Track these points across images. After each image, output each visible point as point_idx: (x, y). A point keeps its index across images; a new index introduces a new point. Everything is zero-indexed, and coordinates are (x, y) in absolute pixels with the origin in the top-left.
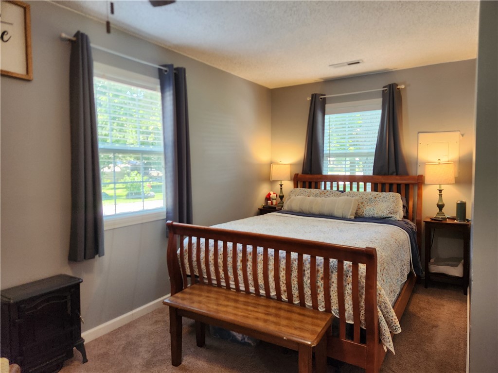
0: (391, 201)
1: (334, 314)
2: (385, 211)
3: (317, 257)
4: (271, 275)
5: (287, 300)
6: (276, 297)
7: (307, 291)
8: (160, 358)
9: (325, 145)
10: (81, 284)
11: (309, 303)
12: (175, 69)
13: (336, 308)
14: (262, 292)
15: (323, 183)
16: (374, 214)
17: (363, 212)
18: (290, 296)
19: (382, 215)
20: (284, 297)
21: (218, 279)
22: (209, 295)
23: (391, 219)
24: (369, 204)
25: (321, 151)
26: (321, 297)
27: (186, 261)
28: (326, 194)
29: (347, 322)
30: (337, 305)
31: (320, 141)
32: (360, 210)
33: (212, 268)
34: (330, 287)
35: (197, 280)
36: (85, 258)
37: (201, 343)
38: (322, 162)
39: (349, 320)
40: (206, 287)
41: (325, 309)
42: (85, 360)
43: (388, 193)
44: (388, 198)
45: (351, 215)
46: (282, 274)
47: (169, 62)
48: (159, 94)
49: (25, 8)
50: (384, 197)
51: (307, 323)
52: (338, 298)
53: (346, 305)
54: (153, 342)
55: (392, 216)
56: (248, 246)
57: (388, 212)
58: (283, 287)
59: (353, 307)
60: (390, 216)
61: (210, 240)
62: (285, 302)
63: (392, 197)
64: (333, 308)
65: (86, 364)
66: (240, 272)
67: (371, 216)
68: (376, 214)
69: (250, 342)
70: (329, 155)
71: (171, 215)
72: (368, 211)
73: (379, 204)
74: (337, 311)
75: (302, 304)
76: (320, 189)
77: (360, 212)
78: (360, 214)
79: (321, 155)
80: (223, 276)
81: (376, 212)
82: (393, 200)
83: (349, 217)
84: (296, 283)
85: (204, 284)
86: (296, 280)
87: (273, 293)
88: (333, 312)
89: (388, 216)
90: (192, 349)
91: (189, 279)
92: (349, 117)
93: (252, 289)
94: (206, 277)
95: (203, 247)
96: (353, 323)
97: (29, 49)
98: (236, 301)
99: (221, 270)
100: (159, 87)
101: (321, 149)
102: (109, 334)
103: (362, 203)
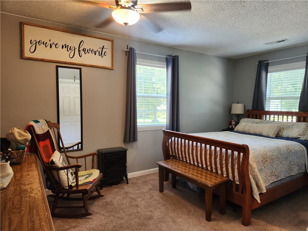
0: (302, 127)
1: (230, 178)
2: (296, 134)
3: (223, 149)
4: (203, 157)
5: (210, 170)
6: (205, 168)
7: (218, 165)
8: (156, 188)
9: (267, 92)
10: (127, 151)
11: (219, 172)
12: (173, 57)
13: (231, 175)
14: (200, 165)
15: (265, 116)
16: (289, 135)
17: (282, 134)
18: (211, 168)
19: (294, 136)
20: (209, 168)
21: (182, 158)
22: (176, 163)
23: (300, 139)
24: (287, 129)
25: (264, 96)
26: (224, 169)
27: (170, 148)
28: (263, 122)
29: (236, 183)
30: (231, 174)
31: (264, 89)
32: (281, 132)
33: (180, 152)
34: (228, 164)
35: (175, 157)
36: (129, 141)
37: (174, 187)
38: (264, 103)
39: (237, 182)
40: (178, 161)
41: (226, 176)
42: (128, 183)
43: (301, 123)
44: (301, 126)
45: (273, 135)
46: (208, 157)
47: (170, 54)
48: (166, 69)
49: (112, 41)
50: (298, 125)
51: (213, 179)
52: (232, 170)
53: (235, 174)
54: (155, 183)
55: (301, 137)
56: (203, 144)
57: (298, 134)
58: (208, 164)
59: (238, 175)
60: (299, 137)
61: (186, 140)
62: (209, 171)
63: (304, 125)
64: (230, 175)
65: (128, 185)
66: (191, 155)
67: (287, 137)
68: (290, 135)
69: (197, 190)
70: (270, 99)
71: (168, 127)
72: (285, 134)
73: (294, 129)
74: (232, 177)
75: (217, 172)
76: (262, 119)
77: (280, 134)
78: (280, 135)
79: (264, 98)
80: (184, 156)
81: (290, 134)
82: (304, 127)
83: (271, 136)
84: (214, 161)
85: (177, 160)
86: (213, 160)
87: (204, 166)
88: (230, 177)
89: (297, 137)
90: (170, 188)
91: (171, 157)
92: (290, 73)
93: (196, 163)
94: (178, 156)
95: (176, 142)
96: (239, 183)
97: (113, 57)
98: (186, 167)
99: (183, 154)
100: (166, 66)
101: (264, 94)
102: (139, 177)
103: (283, 128)
